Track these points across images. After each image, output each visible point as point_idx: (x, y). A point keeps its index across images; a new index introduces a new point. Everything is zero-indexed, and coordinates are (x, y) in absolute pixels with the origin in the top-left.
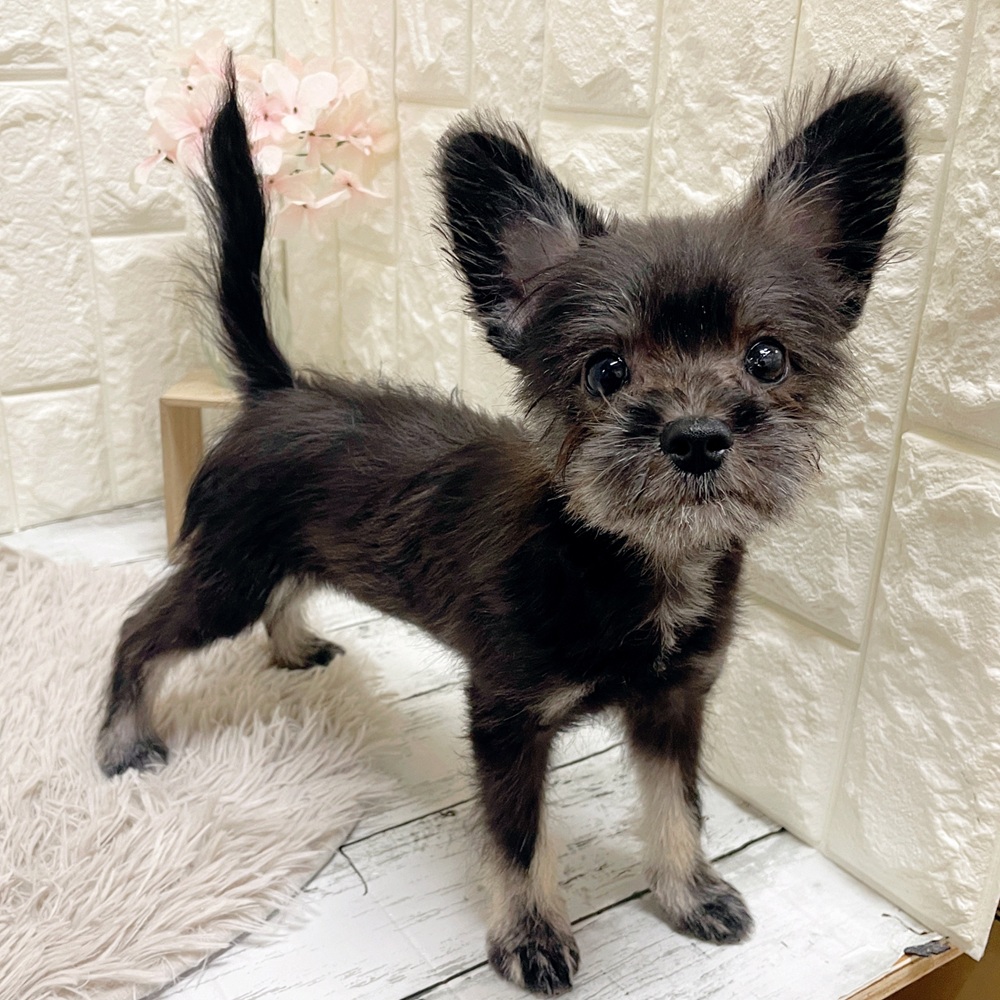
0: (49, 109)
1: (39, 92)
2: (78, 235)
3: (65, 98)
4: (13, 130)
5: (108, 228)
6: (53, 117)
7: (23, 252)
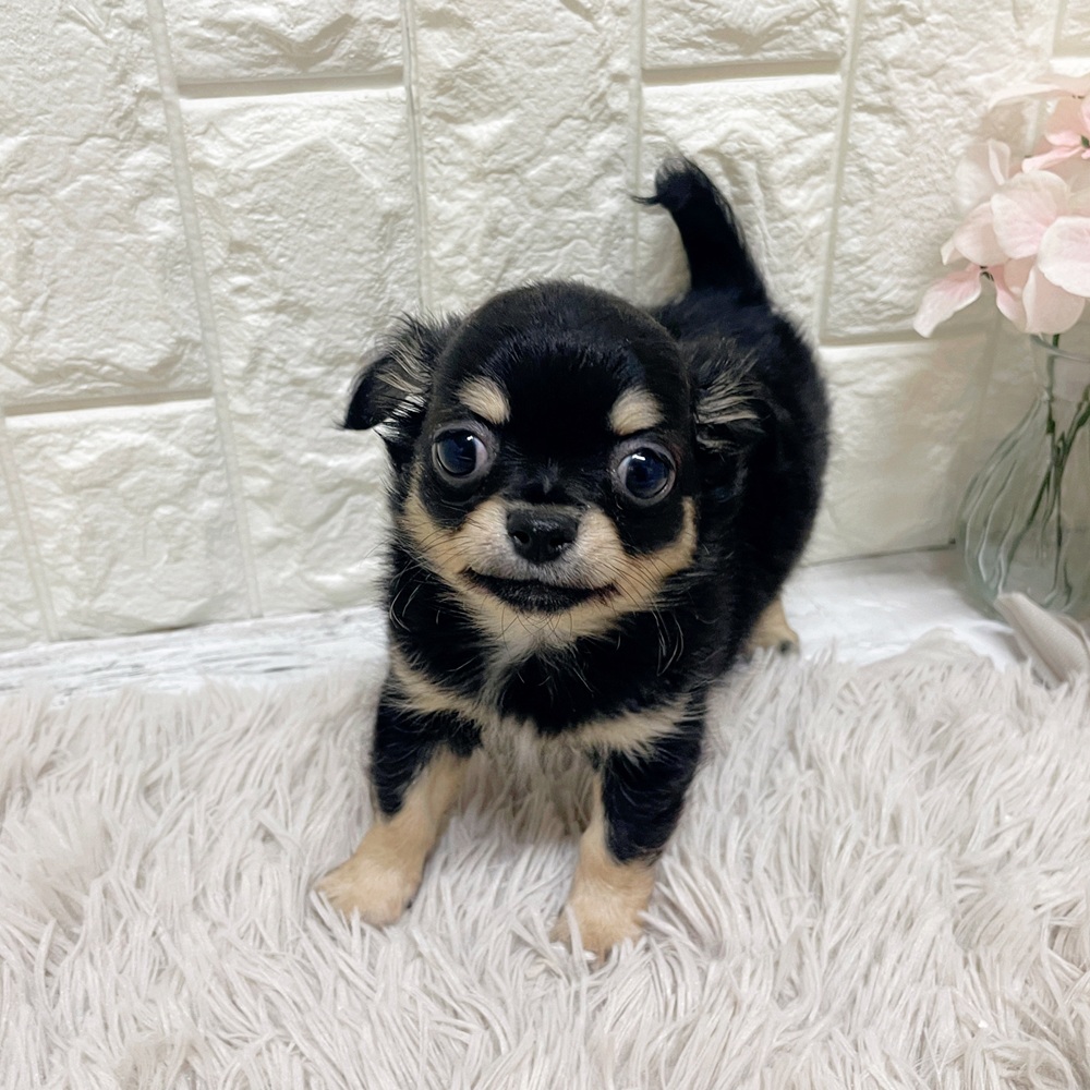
7: (929, 82)
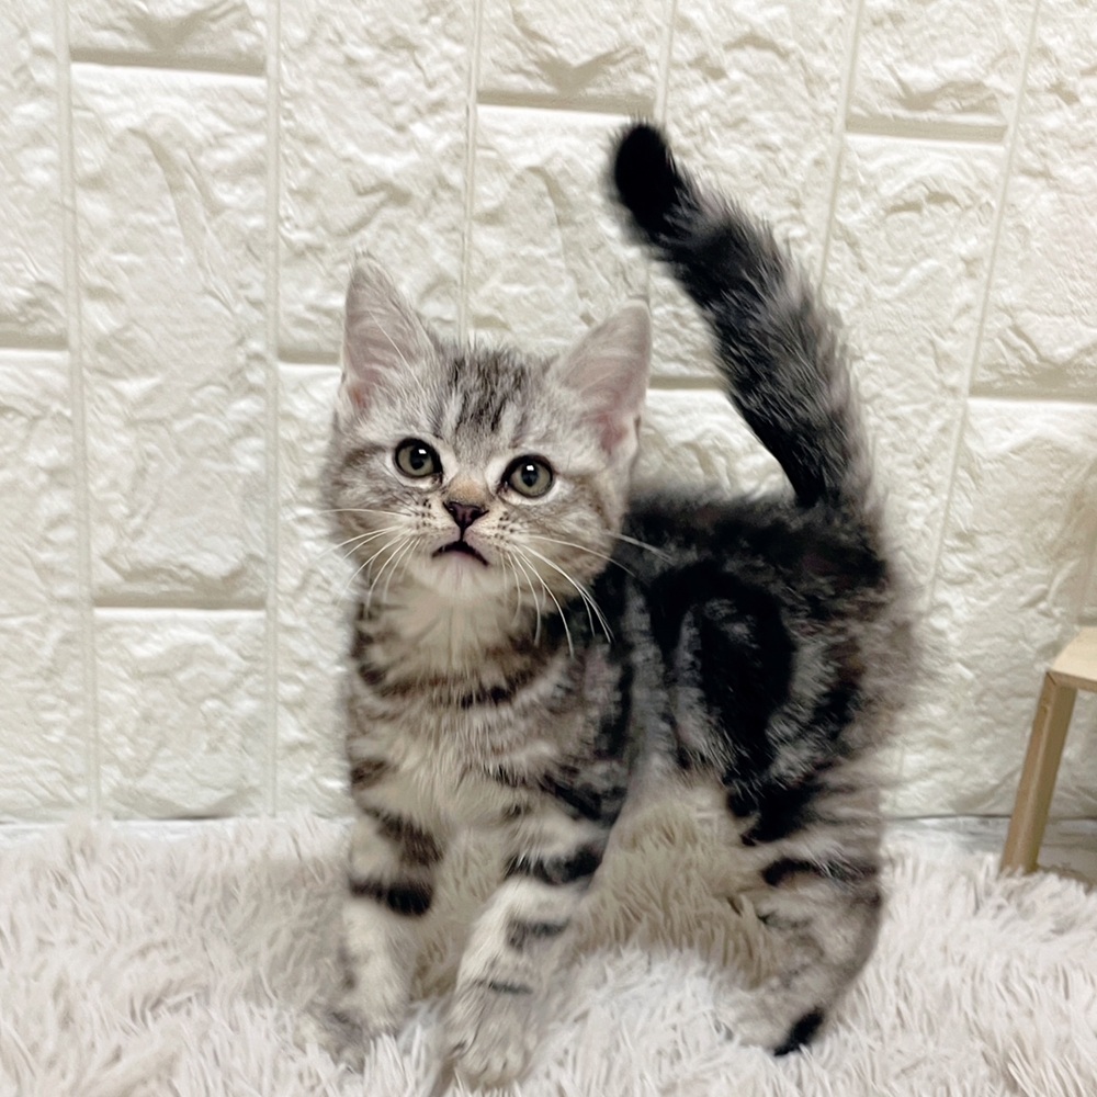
0: (966, 188)
1: (958, 159)
2: (953, 390)
3: (993, 172)
4: (905, 215)
5: (999, 385)
6: (968, 202)
